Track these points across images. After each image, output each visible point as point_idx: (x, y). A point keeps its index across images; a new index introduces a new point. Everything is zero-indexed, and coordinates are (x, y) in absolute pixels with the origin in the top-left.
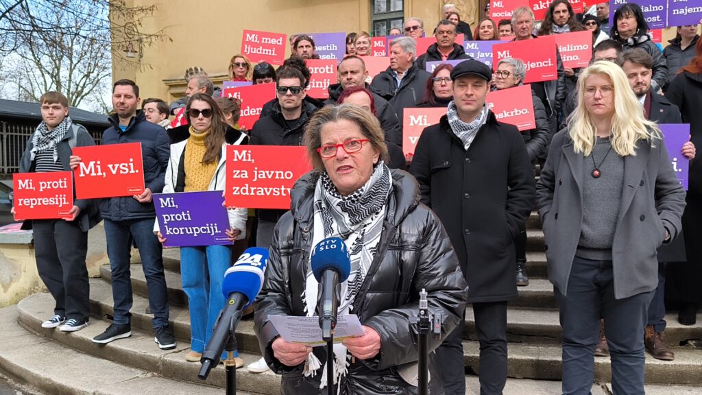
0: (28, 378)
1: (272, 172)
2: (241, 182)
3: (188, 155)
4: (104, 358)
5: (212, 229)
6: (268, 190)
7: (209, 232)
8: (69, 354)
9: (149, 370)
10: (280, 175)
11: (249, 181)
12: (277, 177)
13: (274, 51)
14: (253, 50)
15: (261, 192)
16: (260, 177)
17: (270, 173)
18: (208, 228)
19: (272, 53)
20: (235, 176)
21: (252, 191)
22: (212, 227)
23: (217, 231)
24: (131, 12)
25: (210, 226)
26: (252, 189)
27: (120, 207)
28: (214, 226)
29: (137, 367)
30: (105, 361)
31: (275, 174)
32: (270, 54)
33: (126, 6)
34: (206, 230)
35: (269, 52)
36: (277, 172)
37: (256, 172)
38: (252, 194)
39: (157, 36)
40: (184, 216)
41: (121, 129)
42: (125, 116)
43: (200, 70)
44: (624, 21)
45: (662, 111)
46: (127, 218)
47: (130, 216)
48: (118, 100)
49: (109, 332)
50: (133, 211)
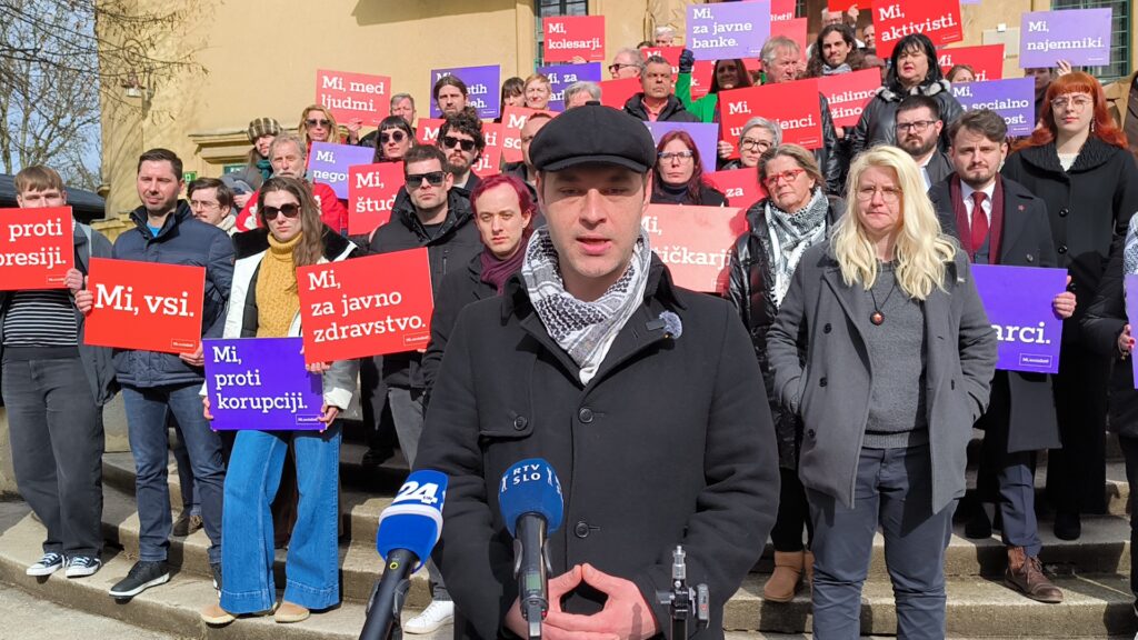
1: (370, 298)
2: (324, 322)
3: (264, 276)
5: (294, 402)
6: (367, 327)
7: (288, 406)
10: (382, 300)
11: (336, 317)
12: (378, 304)
13: (371, 105)
14: (337, 103)
15: (357, 332)
16: (351, 308)
17: (366, 300)
18: (287, 399)
19: (368, 107)
20: (315, 313)
21: (343, 333)
22: (294, 399)
23: (301, 406)
25: (290, 396)
26: (343, 329)
27: (150, 364)
28: (297, 396)
31: (374, 301)
32: (365, 109)
34: (284, 403)
35: (363, 106)
36: (378, 297)
37: (345, 302)
38: (344, 336)
39: (182, 64)
40: (250, 378)
41: (150, 233)
42: (159, 213)
43: (272, 124)
44: (910, 58)
45: (1021, 208)
46: (163, 383)
47: (167, 379)
48: (146, 186)
49: (137, 577)
50: (172, 370)
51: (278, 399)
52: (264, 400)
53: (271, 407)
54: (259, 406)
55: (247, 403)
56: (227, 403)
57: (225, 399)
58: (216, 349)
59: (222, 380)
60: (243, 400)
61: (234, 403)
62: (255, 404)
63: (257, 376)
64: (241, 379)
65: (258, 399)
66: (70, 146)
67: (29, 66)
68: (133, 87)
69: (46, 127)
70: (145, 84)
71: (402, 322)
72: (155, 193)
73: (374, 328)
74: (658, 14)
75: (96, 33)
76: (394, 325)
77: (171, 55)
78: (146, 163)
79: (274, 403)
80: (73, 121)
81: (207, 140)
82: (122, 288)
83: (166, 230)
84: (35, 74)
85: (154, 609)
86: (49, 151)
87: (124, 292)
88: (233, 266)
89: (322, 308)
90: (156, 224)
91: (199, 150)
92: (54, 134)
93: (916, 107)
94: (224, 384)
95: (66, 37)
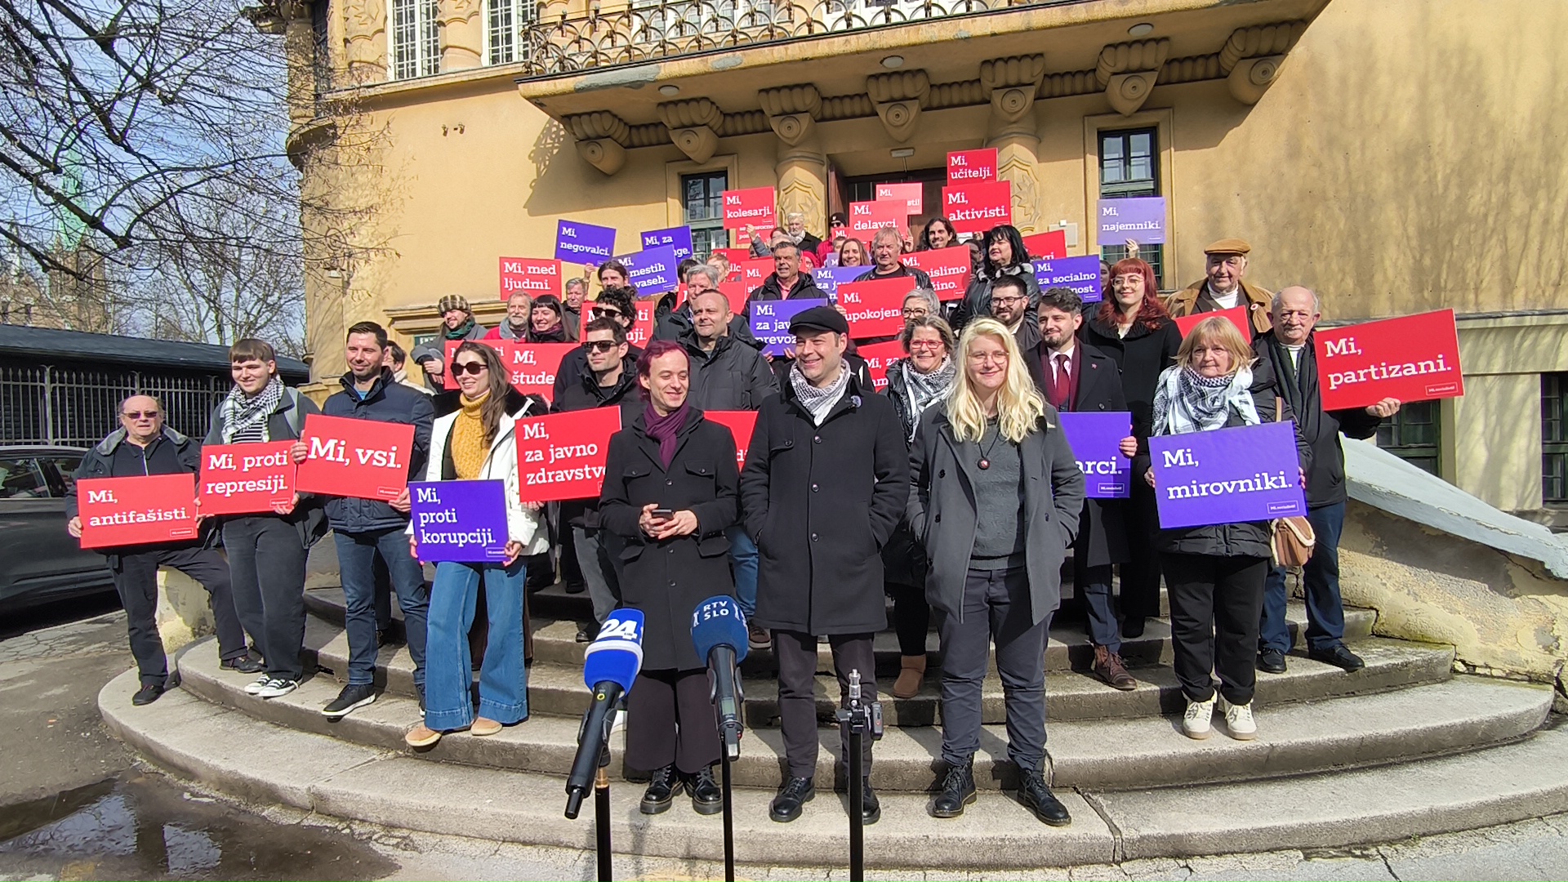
0: (201, 770)
1: (572, 448)
2: (535, 467)
3: (458, 432)
4: (319, 733)
5: (483, 537)
6: (569, 473)
7: (479, 541)
8: (263, 729)
9: (389, 749)
10: (581, 450)
11: (545, 464)
12: (578, 454)
15: (561, 477)
16: (558, 457)
17: (569, 450)
18: (478, 534)
20: (528, 460)
21: (550, 477)
22: (484, 534)
23: (490, 541)
24: (339, 214)
25: (481, 532)
26: (550, 474)
27: (361, 512)
28: (486, 532)
29: (370, 745)
30: (320, 737)
31: (575, 450)
33: (330, 207)
34: (476, 538)
36: (578, 448)
37: (552, 450)
38: (551, 480)
39: (378, 249)
40: (447, 516)
41: (358, 396)
42: (365, 378)
43: (458, 300)
44: (996, 246)
45: (1094, 366)
46: (372, 528)
47: (377, 525)
48: (352, 355)
49: (347, 698)
50: (381, 516)
51: (470, 534)
52: (460, 535)
53: (465, 541)
54: (456, 541)
55: (446, 538)
56: (429, 538)
57: (428, 535)
58: (420, 491)
59: (425, 518)
60: (443, 535)
61: (435, 538)
62: (453, 539)
63: (454, 514)
64: (440, 518)
65: (454, 535)
66: (277, 321)
67: (240, 251)
68: (335, 269)
69: (256, 304)
70: (345, 267)
71: (597, 470)
72: (360, 362)
73: (574, 475)
74: (787, 207)
75: (302, 223)
76: (591, 472)
77: (366, 243)
78: (353, 335)
79: (468, 538)
80: (280, 298)
81: (399, 314)
82: (336, 441)
83: (374, 393)
84: (247, 258)
85: (361, 726)
86: (258, 325)
87: (336, 446)
88: (431, 424)
89: (533, 455)
90: (363, 389)
91: (392, 323)
92: (263, 310)
93: (1007, 286)
94: (426, 521)
95: (274, 227)
